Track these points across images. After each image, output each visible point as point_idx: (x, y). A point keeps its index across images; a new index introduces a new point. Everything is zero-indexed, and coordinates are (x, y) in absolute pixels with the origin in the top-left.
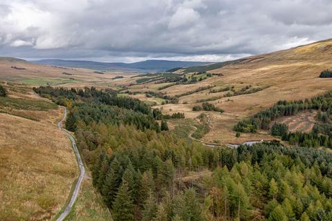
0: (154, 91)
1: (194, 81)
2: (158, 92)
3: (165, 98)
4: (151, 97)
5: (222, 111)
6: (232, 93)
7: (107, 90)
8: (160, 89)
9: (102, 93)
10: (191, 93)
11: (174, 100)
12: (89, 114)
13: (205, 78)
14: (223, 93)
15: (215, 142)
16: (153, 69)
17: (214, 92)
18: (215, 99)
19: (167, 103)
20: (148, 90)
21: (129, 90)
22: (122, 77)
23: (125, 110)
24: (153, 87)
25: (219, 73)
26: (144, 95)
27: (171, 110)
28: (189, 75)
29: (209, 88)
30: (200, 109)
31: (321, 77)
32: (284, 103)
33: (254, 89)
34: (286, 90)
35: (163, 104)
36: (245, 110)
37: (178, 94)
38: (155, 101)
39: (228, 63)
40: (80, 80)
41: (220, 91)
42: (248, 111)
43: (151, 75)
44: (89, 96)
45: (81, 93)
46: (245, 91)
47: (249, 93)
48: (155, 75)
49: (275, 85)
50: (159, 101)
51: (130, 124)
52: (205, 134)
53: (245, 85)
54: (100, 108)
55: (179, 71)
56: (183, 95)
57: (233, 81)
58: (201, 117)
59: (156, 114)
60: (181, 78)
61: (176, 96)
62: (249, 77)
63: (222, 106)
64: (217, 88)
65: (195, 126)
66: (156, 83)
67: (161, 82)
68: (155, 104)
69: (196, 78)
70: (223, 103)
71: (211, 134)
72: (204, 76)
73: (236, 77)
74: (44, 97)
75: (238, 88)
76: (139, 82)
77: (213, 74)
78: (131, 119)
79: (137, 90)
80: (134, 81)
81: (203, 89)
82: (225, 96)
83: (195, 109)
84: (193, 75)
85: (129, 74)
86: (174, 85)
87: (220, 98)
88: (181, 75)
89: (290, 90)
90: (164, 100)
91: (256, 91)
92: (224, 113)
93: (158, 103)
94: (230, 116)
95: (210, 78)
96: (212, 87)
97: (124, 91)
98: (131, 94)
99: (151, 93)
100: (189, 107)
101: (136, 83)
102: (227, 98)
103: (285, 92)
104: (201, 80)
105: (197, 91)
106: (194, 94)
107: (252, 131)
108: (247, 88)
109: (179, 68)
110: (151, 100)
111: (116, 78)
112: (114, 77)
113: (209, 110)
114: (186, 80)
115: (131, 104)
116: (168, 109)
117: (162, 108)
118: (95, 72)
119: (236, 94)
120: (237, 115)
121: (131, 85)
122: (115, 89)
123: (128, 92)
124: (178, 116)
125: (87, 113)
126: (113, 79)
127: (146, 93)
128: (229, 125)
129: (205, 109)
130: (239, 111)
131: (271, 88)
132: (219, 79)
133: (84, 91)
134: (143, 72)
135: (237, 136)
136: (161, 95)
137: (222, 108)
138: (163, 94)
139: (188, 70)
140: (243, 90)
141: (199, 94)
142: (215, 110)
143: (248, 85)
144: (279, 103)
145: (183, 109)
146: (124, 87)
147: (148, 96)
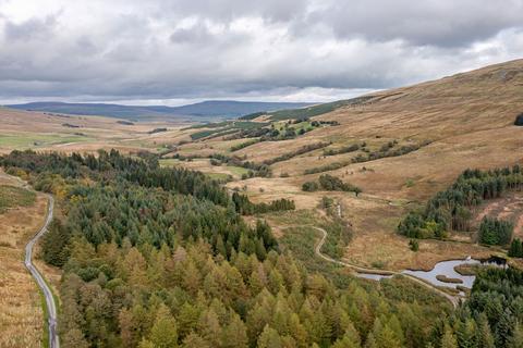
0: (223, 153)
1: (291, 134)
2: (231, 154)
3: (246, 166)
4: (219, 165)
5: (357, 191)
6: (365, 155)
7: (140, 154)
8: (234, 149)
9: (130, 161)
10: (290, 156)
11: (263, 170)
12: (103, 214)
13: (310, 130)
14: (348, 156)
15: (375, 266)
16: (215, 115)
17: (331, 153)
18: (337, 167)
19: (251, 176)
20: (211, 152)
21: (178, 152)
22: (165, 130)
23: (178, 198)
24: (222, 146)
25: (330, 120)
26: (206, 162)
27: (262, 190)
28: (279, 125)
29: (320, 146)
30: (316, 188)
31: (517, 123)
32: (477, 174)
33: (403, 148)
34: (464, 148)
35: (244, 178)
36: (400, 188)
37: (267, 158)
38: (229, 173)
39: (341, 104)
40: (93, 137)
41: (342, 152)
42: (405, 190)
43: (214, 125)
44: (107, 169)
45: (91, 163)
46: (388, 151)
47: (396, 154)
48: (220, 125)
49: (439, 139)
50: (236, 172)
51: (196, 239)
52: (347, 245)
53: (385, 141)
54: (127, 196)
55: (261, 117)
56: (276, 160)
57: (361, 134)
58: (326, 204)
59: (241, 203)
60: (268, 131)
61: (265, 162)
62: (387, 127)
63: (355, 180)
64: (336, 147)
65: (322, 226)
66: (224, 140)
67: (235, 138)
68: (230, 179)
69: (293, 129)
70: (355, 175)
71: (357, 243)
72: (307, 126)
73: (364, 127)
74: (12, 173)
75: (374, 145)
76: (195, 137)
77: (323, 123)
78: (194, 224)
79: (193, 153)
80: (186, 136)
81: (310, 149)
82: (353, 162)
83: (306, 188)
84: (286, 125)
85: (175, 124)
86: (258, 141)
87: (345, 165)
88: (268, 124)
89: (471, 147)
90: (246, 171)
91: (406, 150)
92: (363, 195)
93: (234, 177)
94: (377, 201)
95: (318, 129)
96: (326, 145)
97: (171, 155)
98: (183, 159)
99: (219, 157)
100: (294, 183)
101: (190, 140)
102: (360, 166)
103: (466, 153)
104: (302, 132)
105: (300, 153)
106: (297, 159)
107: (438, 236)
108: (390, 146)
109: (261, 114)
110: (221, 171)
111: (154, 132)
112: (152, 130)
113: (333, 189)
114: (277, 133)
115: (188, 182)
116: (258, 188)
117: (245, 188)
118: (119, 122)
119: (372, 157)
120: (388, 198)
121: (181, 143)
122: (154, 151)
123: (177, 157)
124: (283, 206)
125: (97, 214)
126: (150, 133)
127: (211, 157)
128: (384, 221)
129: (325, 187)
130: (387, 189)
131: (434, 145)
132: (335, 131)
133: (97, 157)
134: (199, 120)
135: (414, 248)
136: (238, 161)
137: (356, 185)
138: (240, 159)
139: (277, 116)
140: (384, 149)
141: (306, 157)
142: (345, 188)
143: (391, 140)
144: (467, 174)
145: (284, 188)
146: (171, 148)
147: (214, 164)
